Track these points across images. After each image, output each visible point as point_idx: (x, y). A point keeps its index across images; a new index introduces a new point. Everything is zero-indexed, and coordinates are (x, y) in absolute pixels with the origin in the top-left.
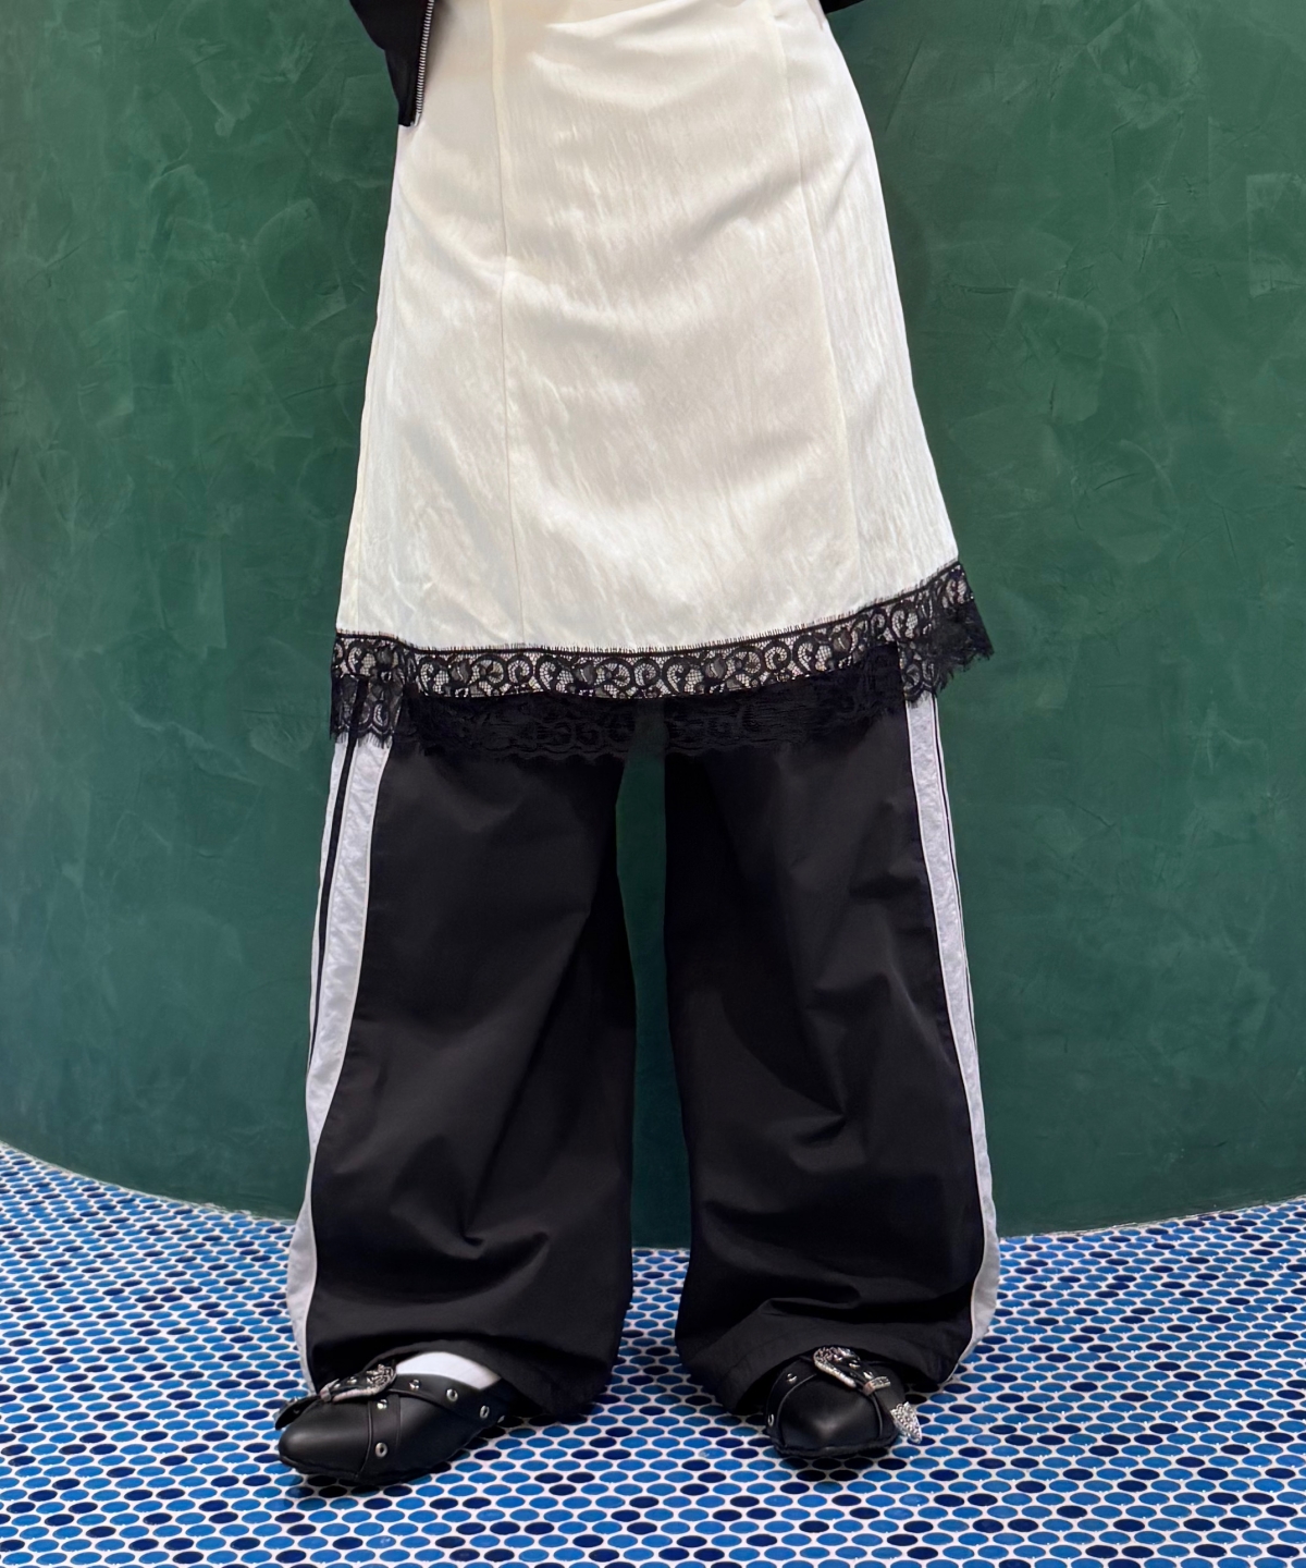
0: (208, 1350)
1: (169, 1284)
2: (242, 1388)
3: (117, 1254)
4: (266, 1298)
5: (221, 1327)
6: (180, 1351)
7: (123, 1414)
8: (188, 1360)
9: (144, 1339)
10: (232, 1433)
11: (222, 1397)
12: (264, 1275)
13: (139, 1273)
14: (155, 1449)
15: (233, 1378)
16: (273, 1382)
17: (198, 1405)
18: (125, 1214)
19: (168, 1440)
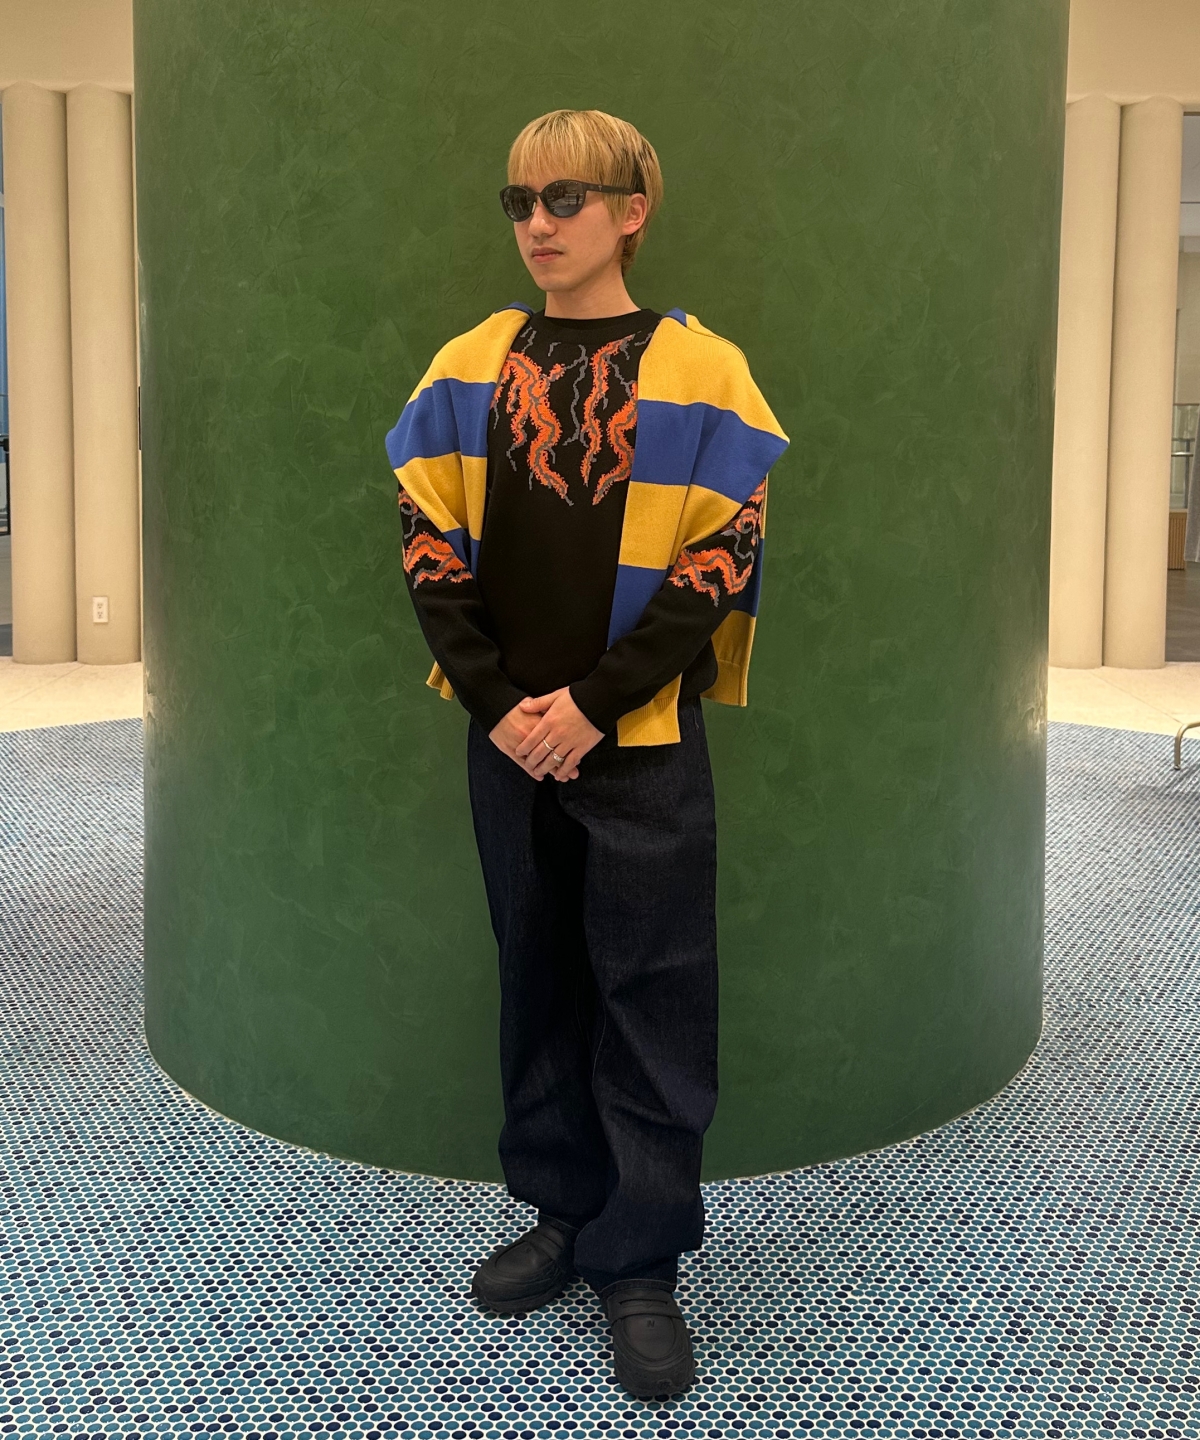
0: (313, 1257)
1: (289, 1207)
2: (333, 1283)
3: (260, 1182)
4: (340, 1219)
5: (319, 1239)
6: (299, 1257)
7: (275, 1301)
8: (304, 1263)
9: (280, 1247)
10: (330, 1315)
11: (323, 1290)
12: (338, 1202)
13: (273, 1198)
14: (293, 1326)
15: (328, 1276)
16: (348, 1279)
17: (311, 1295)
18: (260, 1153)
19: (298, 1320)
